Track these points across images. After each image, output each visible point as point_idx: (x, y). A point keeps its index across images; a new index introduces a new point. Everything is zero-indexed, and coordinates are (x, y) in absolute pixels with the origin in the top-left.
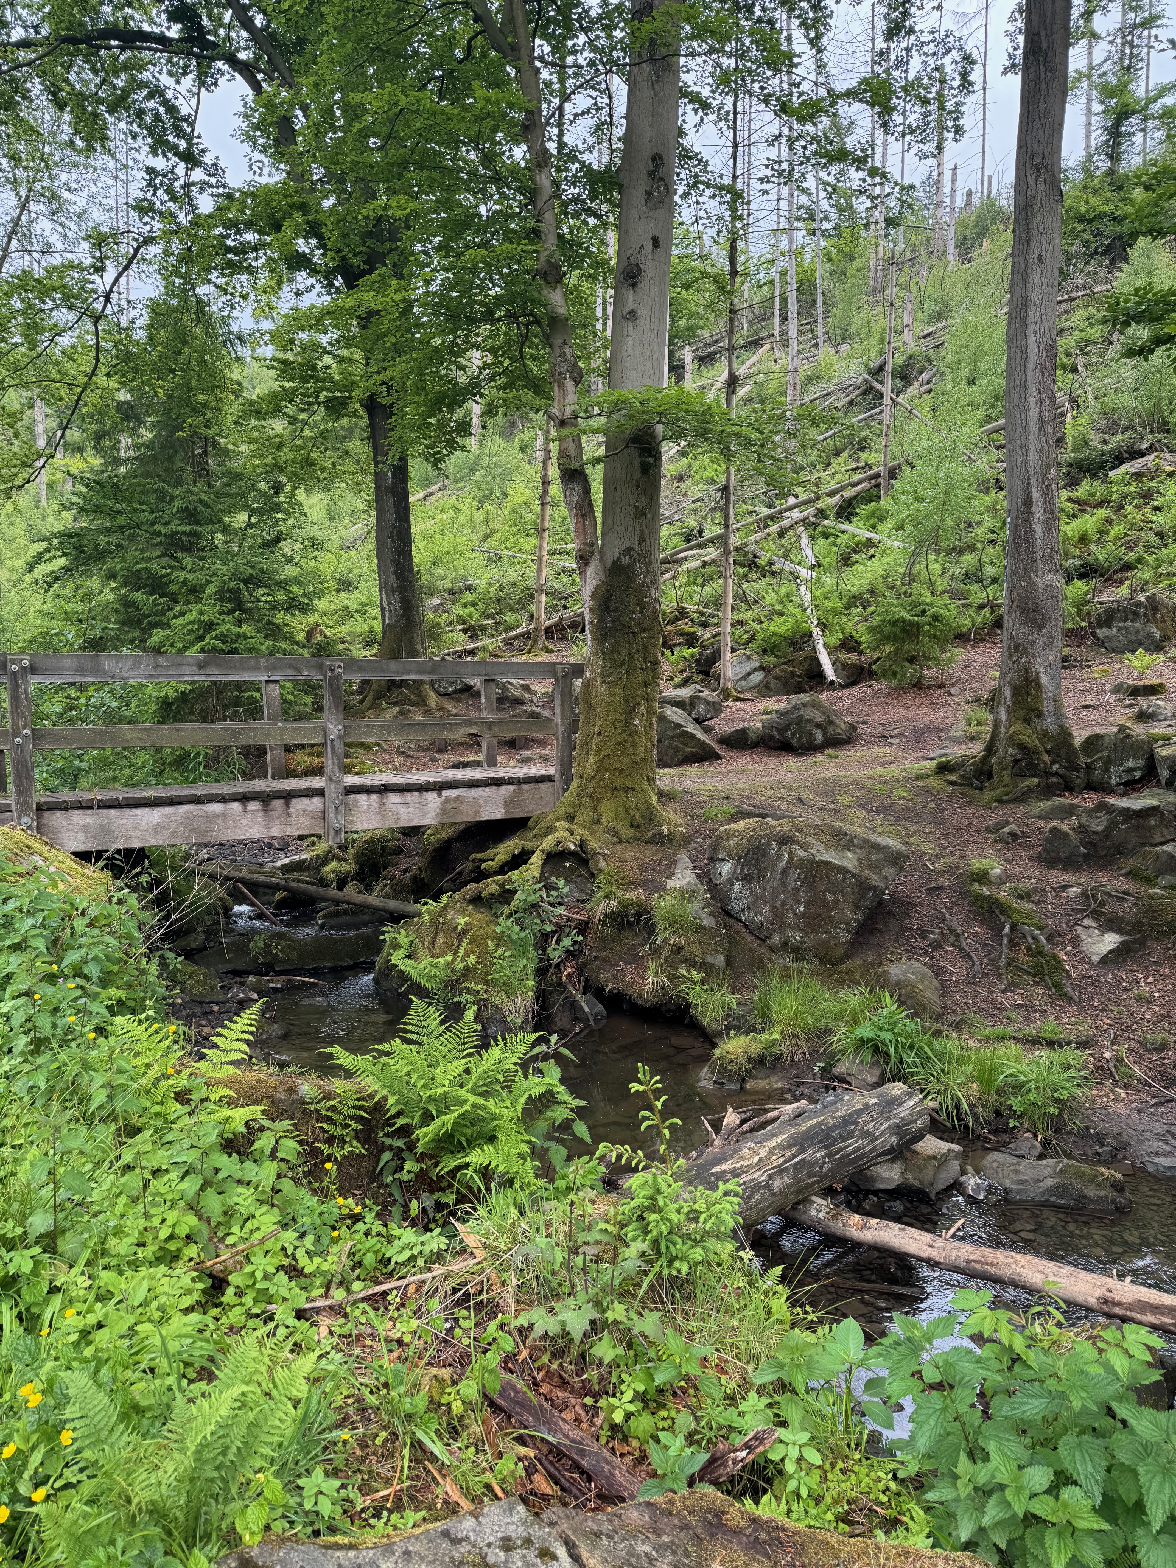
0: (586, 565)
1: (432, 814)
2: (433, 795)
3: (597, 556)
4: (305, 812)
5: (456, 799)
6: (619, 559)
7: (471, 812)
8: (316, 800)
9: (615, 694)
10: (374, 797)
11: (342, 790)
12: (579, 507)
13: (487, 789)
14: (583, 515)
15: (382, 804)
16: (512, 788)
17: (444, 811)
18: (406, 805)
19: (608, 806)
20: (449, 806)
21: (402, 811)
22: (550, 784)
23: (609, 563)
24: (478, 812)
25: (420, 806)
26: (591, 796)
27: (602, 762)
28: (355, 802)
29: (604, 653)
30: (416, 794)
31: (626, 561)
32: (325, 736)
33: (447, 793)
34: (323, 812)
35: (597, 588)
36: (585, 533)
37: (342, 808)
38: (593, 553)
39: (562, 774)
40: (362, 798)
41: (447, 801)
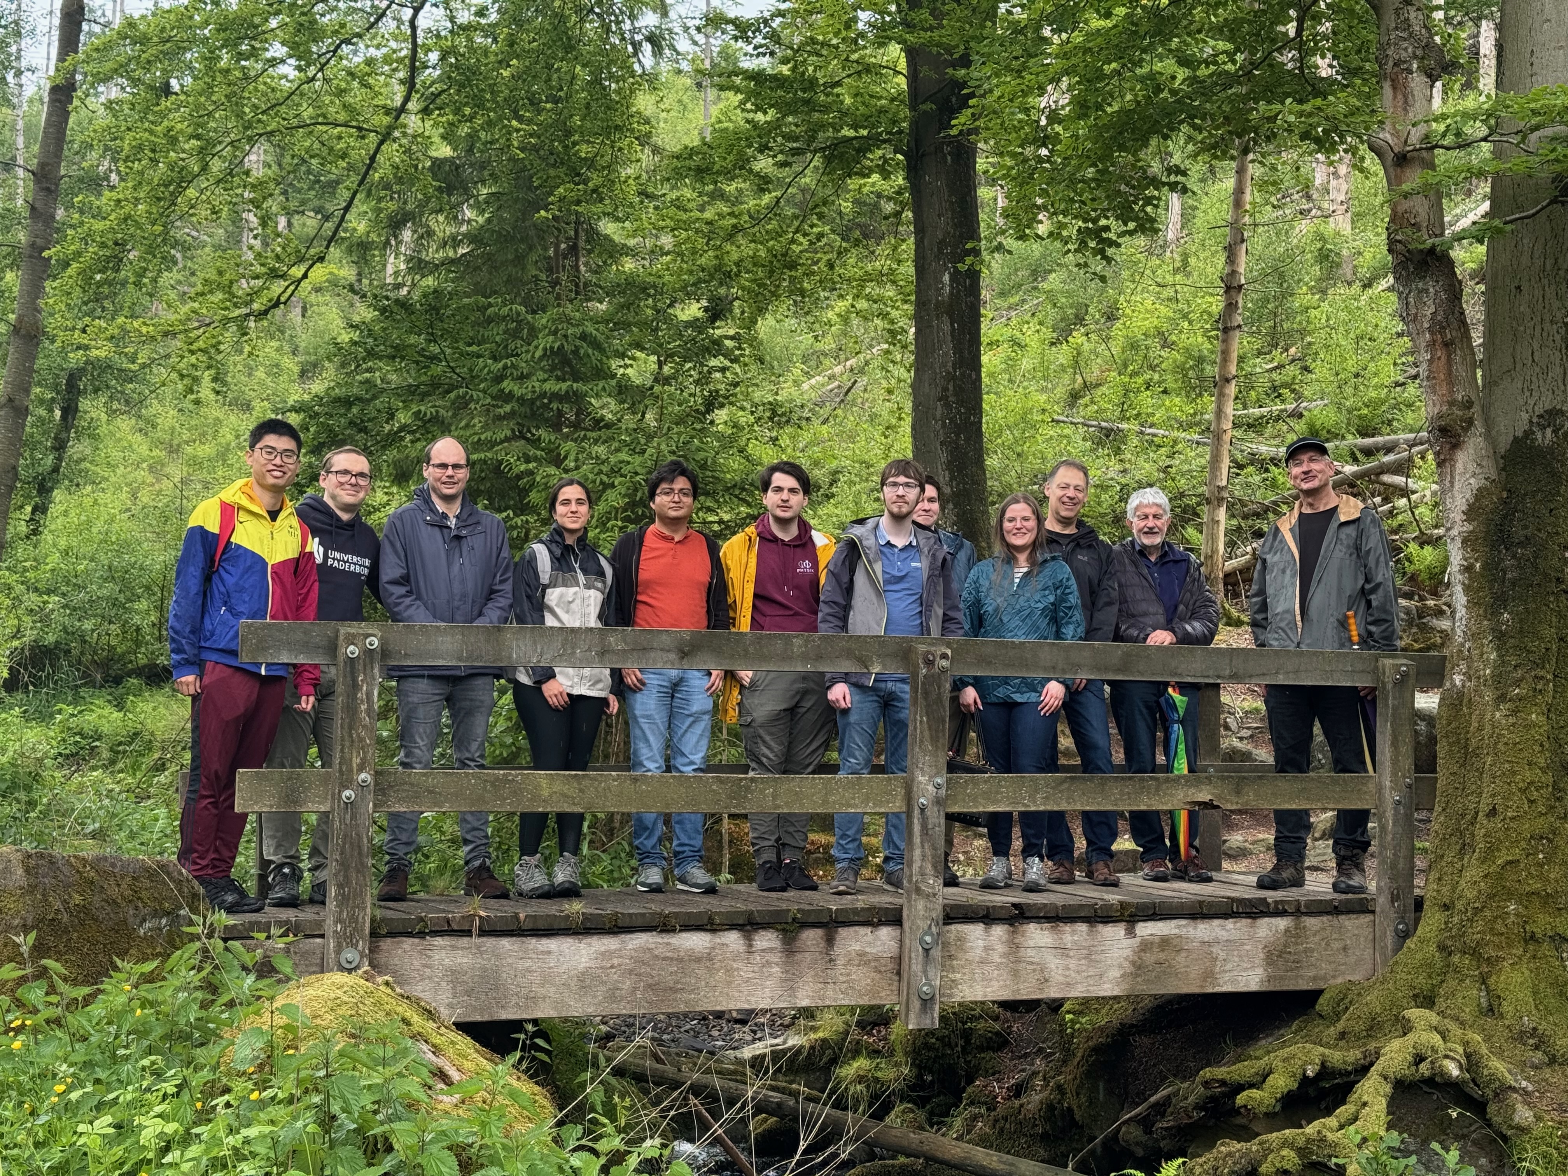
0: (1456, 446)
1: (1115, 973)
2: (1115, 932)
3: (1479, 426)
4: (863, 958)
5: (1165, 942)
6: (1528, 434)
7: (1195, 971)
8: (886, 933)
9: (1530, 726)
10: (999, 931)
11: (937, 913)
12: (1437, 328)
13: (1230, 924)
14: (1446, 345)
15: (1014, 947)
16: (1282, 923)
17: (1138, 968)
18: (1062, 951)
19: (1517, 978)
20: (1149, 958)
21: (1054, 963)
22: (1366, 919)
23: (1504, 443)
24: (1209, 975)
25: (1090, 955)
26: (1475, 953)
27: (1500, 876)
28: (961, 939)
29: (1500, 637)
30: (1083, 927)
31: (1545, 437)
32: (909, 798)
33: (1147, 929)
34: (899, 960)
35: (1480, 494)
36: (1451, 380)
37: (936, 953)
38: (1470, 422)
39: (1394, 898)
40: (974, 932)
41: (1145, 946)
